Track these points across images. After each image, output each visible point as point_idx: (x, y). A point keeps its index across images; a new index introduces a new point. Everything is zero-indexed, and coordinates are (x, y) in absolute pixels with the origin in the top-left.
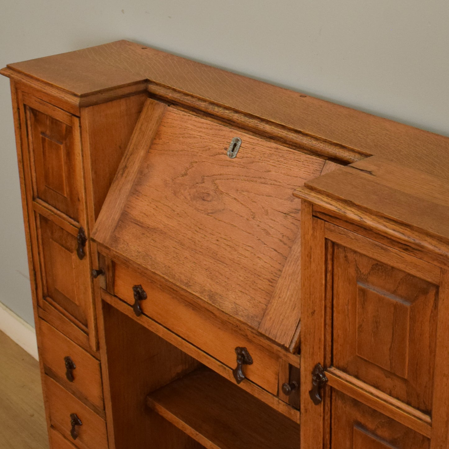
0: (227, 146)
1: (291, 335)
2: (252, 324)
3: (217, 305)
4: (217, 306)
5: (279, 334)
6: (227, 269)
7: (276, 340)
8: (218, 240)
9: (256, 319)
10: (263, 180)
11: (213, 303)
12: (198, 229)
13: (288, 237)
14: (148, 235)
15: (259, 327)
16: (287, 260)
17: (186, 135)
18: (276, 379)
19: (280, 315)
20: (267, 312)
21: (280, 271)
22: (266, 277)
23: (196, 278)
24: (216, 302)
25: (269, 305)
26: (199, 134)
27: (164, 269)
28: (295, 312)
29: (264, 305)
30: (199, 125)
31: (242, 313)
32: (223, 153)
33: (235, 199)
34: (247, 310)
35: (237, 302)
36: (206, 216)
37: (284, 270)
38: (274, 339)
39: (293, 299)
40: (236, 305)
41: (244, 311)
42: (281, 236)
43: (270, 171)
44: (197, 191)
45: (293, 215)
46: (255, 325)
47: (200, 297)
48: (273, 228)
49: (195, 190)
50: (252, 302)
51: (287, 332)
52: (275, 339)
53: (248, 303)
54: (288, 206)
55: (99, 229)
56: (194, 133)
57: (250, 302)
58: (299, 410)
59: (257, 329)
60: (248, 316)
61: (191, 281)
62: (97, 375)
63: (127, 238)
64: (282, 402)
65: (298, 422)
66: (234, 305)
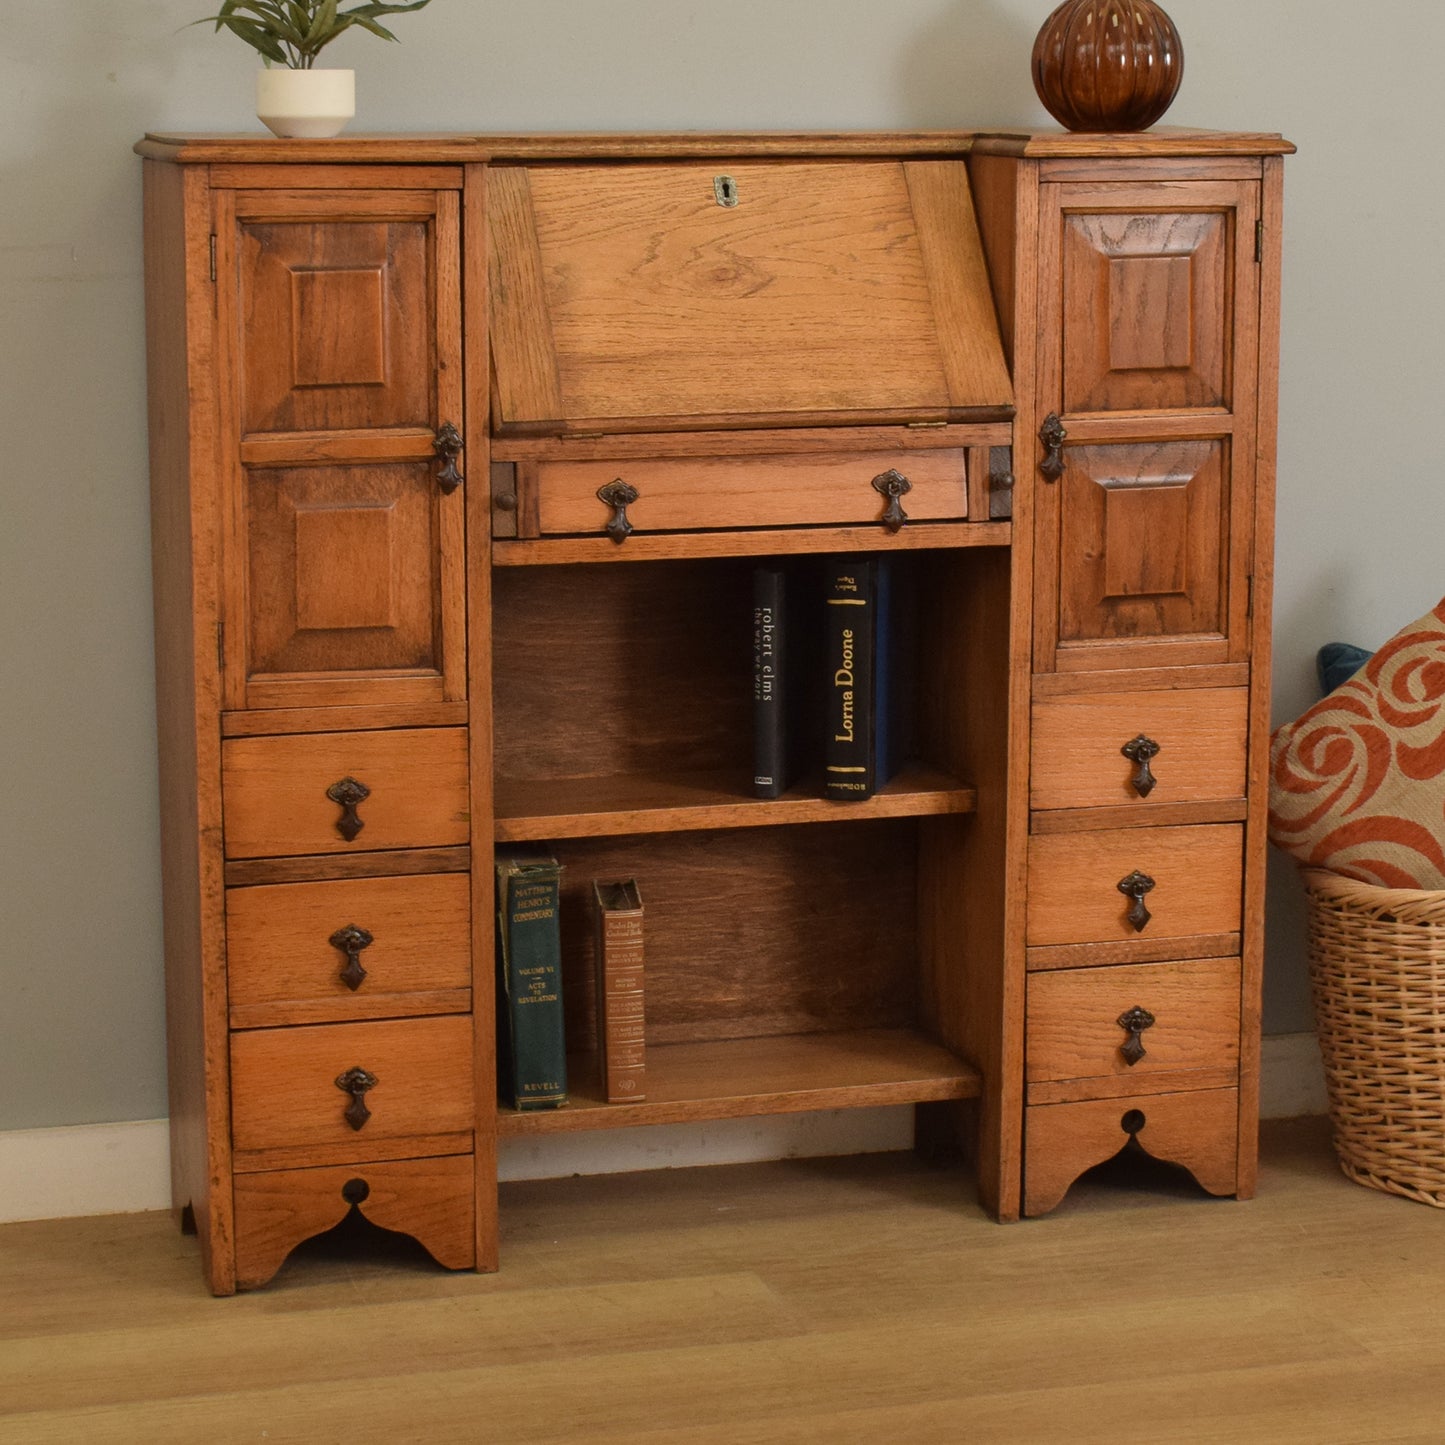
0: (710, 193)
2: (935, 403)
5: (987, 395)
6: (840, 354)
7: (990, 404)
8: (792, 324)
9: (937, 394)
10: (813, 219)
11: (850, 406)
12: (741, 324)
13: (913, 276)
14: (641, 367)
15: (950, 402)
16: (933, 303)
17: (609, 201)
18: (962, 489)
19: (973, 372)
20: (948, 377)
21: (933, 321)
22: (914, 337)
23: (791, 389)
24: (853, 402)
25: (947, 368)
26: (637, 192)
27: (717, 401)
28: (993, 359)
29: (939, 372)
30: (627, 179)
31: (909, 397)
32: (708, 206)
33: (781, 259)
34: (914, 389)
35: (892, 386)
36: (743, 300)
37: (937, 319)
38: (985, 405)
39: (978, 346)
40: (891, 392)
41: (912, 393)
42: (900, 279)
43: (818, 203)
44: (697, 273)
45: (899, 246)
46: (942, 402)
47: (820, 409)
48: (878, 274)
49: (691, 273)
51: (997, 387)
53: (910, 381)
54: (881, 239)
55: (517, 402)
56: (624, 193)
57: (912, 378)
58: (1008, 519)
59: (948, 405)
60: (923, 396)
61: (786, 396)
62: (456, 763)
63: (598, 390)
64: (976, 524)
65: (1008, 543)
66: (888, 393)
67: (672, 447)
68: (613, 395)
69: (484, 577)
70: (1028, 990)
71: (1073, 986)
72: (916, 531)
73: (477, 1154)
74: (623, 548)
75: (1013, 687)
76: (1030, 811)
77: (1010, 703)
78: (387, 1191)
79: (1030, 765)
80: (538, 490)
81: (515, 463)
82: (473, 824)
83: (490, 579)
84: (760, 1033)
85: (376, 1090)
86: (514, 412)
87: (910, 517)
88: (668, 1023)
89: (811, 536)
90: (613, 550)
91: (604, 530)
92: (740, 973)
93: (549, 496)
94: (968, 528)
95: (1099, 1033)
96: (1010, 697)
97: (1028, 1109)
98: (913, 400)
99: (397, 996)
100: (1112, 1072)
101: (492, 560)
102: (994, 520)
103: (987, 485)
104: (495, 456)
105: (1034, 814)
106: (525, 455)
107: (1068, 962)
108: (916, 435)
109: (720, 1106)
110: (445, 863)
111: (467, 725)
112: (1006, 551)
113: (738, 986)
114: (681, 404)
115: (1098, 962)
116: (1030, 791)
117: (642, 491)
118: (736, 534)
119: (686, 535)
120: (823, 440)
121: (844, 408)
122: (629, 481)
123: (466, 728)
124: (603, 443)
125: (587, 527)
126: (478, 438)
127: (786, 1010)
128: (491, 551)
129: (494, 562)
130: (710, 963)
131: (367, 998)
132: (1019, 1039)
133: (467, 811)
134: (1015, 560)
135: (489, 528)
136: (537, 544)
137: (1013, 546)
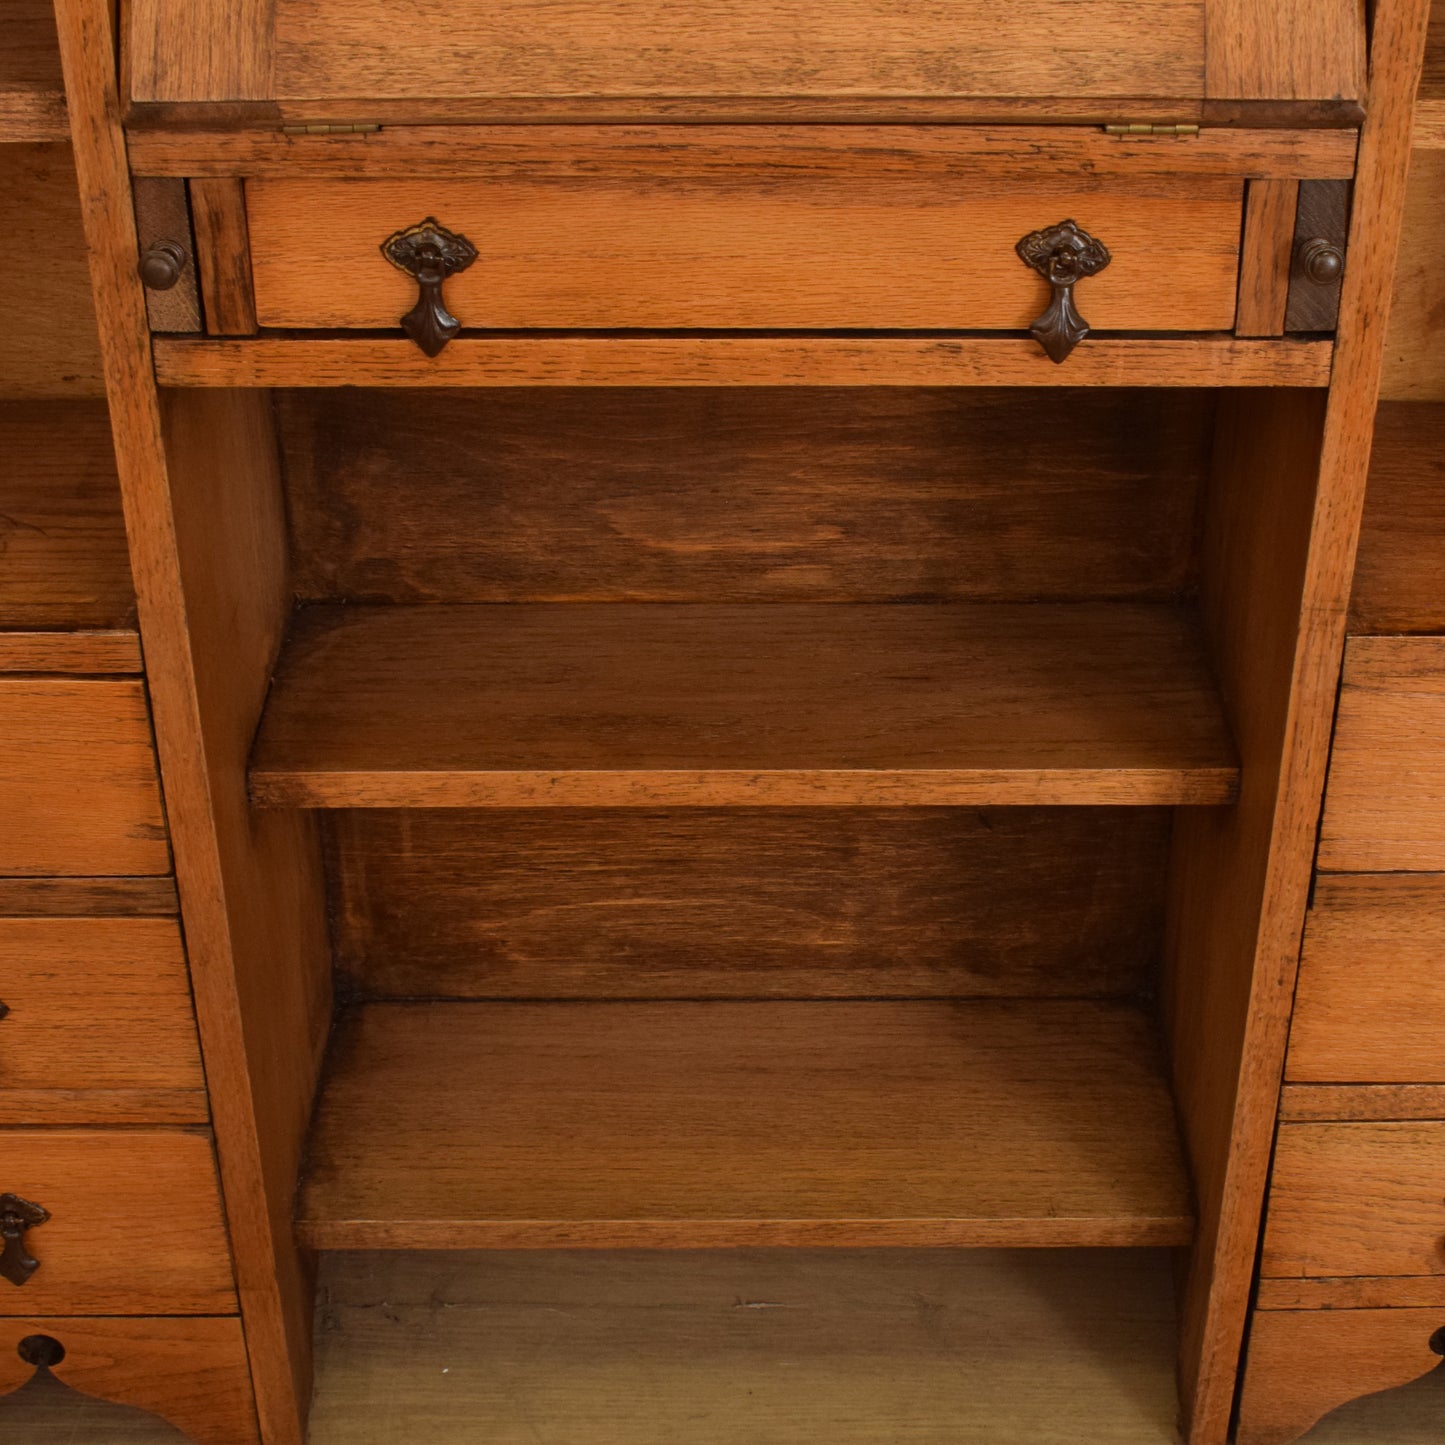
1: (1349, 56)
2: (1168, 88)
3: (982, 86)
4: (981, 90)
5: (1298, 73)
7: (1300, 97)
9: (1177, 65)
11: (959, 89)
15: (1205, 86)
18: (1227, 269)
19: (1275, 12)
20: (1212, 25)
23: (823, 39)
24: (967, 79)
27: (641, 65)
29: (1190, 9)
31: (1105, 69)
34: (1123, 51)
35: (1065, 42)
38: (1289, 97)
40: (1066, 54)
41: (1115, 60)
46: (1185, 85)
47: (883, 93)
50: (1129, 19)
51: (1330, 56)
52: (1294, 92)
53: (1117, 29)
57: (1123, 22)
58: (1330, 335)
59: (1196, 93)
60: (1140, 71)
61: (806, 56)
62: (128, 742)
63: (363, 28)
64: (1251, 344)
65: (1321, 383)
66: (1056, 59)
67: (545, 156)
68: (394, 44)
69: (144, 409)
70: (1278, 1148)
71: (1366, 1147)
72: (1112, 352)
73: (246, 1317)
74: (444, 361)
75: (1304, 657)
76: (1315, 872)
77: (1294, 687)
78: (94, 1354)
79: (1324, 795)
80: (246, 237)
81: (187, 180)
82: (175, 842)
83: (155, 412)
84: (883, 992)
85: (46, 1227)
86: (156, 79)
87: (1097, 324)
88: (723, 969)
89: (870, 352)
90: (424, 363)
91: (398, 326)
92: (850, 906)
93: (274, 250)
94: (1231, 350)
95: (1408, 1215)
96: (1295, 676)
97: (1257, 1315)
98: (1115, 79)
99: (71, 1094)
100: (1426, 1271)
101: (155, 375)
102: (1289, 335)
103: (1285, 263)
104: (138, 161)
105: (1321, 879)
106: (206, 164)
107: (1362, 1113)
108: (1123, 148)
109: (714, 1232)
110: (130, 902)
111: (142, 675)
112: (1315, 401)
113: (847, 926)
114: (553, 69)
115: (1421, 1114)
116: (1318, 839)
117: (484, 248)
118: (698, 341)
119: (585, 341)
120: (901, 152)
121: (941, 92)
122: (454, 223)
123: (139, 683)
124: (384, 144)
125: (360, 319)
126: (95, 128)
127: (931, 964)
128: (153, 358)
129: (161, 381)
130: (797, 889)
131: (17, 1095)
132: (1252, 1217)
133: (160, 823)
134: (1334, 416)
135: (141, 314)
136: (249, 348)
137: (1332, 389)
